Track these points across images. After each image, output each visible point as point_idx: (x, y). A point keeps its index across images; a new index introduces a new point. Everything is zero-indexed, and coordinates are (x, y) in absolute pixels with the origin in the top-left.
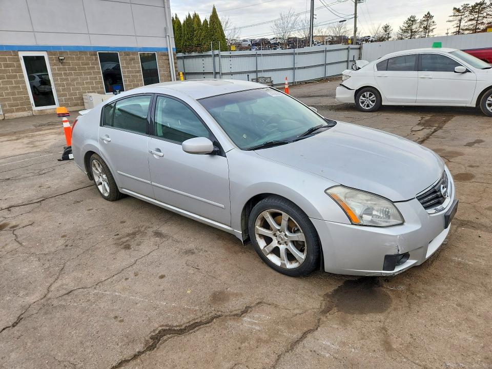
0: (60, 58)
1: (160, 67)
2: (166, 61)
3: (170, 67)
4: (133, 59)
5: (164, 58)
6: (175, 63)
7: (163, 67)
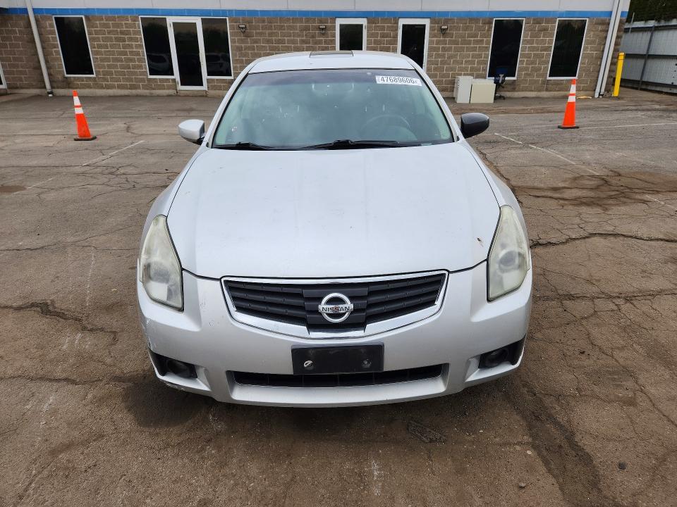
0: (443, 27)
1: (587, 42)
2: (603, 34)
3: (605, 44)
4: (545, 29)
5: (600, 28)
6: (618, 37)
7: (593, 42)
